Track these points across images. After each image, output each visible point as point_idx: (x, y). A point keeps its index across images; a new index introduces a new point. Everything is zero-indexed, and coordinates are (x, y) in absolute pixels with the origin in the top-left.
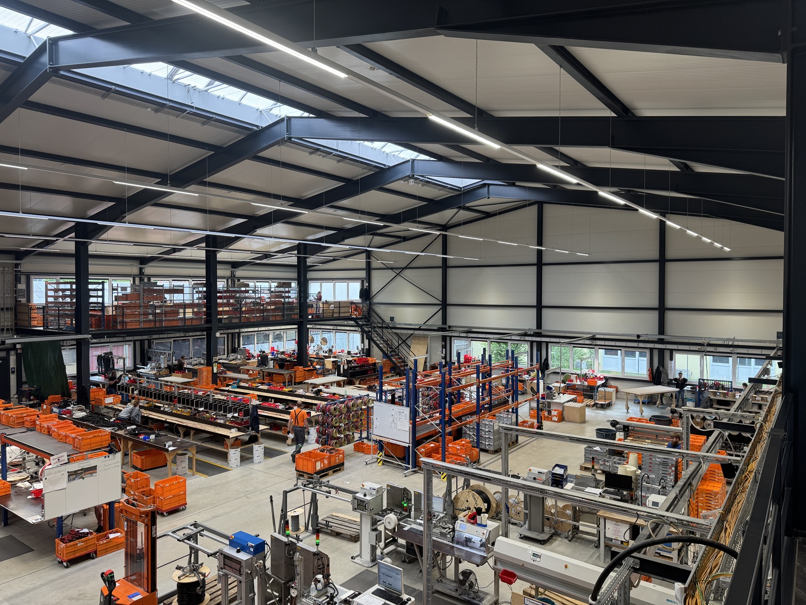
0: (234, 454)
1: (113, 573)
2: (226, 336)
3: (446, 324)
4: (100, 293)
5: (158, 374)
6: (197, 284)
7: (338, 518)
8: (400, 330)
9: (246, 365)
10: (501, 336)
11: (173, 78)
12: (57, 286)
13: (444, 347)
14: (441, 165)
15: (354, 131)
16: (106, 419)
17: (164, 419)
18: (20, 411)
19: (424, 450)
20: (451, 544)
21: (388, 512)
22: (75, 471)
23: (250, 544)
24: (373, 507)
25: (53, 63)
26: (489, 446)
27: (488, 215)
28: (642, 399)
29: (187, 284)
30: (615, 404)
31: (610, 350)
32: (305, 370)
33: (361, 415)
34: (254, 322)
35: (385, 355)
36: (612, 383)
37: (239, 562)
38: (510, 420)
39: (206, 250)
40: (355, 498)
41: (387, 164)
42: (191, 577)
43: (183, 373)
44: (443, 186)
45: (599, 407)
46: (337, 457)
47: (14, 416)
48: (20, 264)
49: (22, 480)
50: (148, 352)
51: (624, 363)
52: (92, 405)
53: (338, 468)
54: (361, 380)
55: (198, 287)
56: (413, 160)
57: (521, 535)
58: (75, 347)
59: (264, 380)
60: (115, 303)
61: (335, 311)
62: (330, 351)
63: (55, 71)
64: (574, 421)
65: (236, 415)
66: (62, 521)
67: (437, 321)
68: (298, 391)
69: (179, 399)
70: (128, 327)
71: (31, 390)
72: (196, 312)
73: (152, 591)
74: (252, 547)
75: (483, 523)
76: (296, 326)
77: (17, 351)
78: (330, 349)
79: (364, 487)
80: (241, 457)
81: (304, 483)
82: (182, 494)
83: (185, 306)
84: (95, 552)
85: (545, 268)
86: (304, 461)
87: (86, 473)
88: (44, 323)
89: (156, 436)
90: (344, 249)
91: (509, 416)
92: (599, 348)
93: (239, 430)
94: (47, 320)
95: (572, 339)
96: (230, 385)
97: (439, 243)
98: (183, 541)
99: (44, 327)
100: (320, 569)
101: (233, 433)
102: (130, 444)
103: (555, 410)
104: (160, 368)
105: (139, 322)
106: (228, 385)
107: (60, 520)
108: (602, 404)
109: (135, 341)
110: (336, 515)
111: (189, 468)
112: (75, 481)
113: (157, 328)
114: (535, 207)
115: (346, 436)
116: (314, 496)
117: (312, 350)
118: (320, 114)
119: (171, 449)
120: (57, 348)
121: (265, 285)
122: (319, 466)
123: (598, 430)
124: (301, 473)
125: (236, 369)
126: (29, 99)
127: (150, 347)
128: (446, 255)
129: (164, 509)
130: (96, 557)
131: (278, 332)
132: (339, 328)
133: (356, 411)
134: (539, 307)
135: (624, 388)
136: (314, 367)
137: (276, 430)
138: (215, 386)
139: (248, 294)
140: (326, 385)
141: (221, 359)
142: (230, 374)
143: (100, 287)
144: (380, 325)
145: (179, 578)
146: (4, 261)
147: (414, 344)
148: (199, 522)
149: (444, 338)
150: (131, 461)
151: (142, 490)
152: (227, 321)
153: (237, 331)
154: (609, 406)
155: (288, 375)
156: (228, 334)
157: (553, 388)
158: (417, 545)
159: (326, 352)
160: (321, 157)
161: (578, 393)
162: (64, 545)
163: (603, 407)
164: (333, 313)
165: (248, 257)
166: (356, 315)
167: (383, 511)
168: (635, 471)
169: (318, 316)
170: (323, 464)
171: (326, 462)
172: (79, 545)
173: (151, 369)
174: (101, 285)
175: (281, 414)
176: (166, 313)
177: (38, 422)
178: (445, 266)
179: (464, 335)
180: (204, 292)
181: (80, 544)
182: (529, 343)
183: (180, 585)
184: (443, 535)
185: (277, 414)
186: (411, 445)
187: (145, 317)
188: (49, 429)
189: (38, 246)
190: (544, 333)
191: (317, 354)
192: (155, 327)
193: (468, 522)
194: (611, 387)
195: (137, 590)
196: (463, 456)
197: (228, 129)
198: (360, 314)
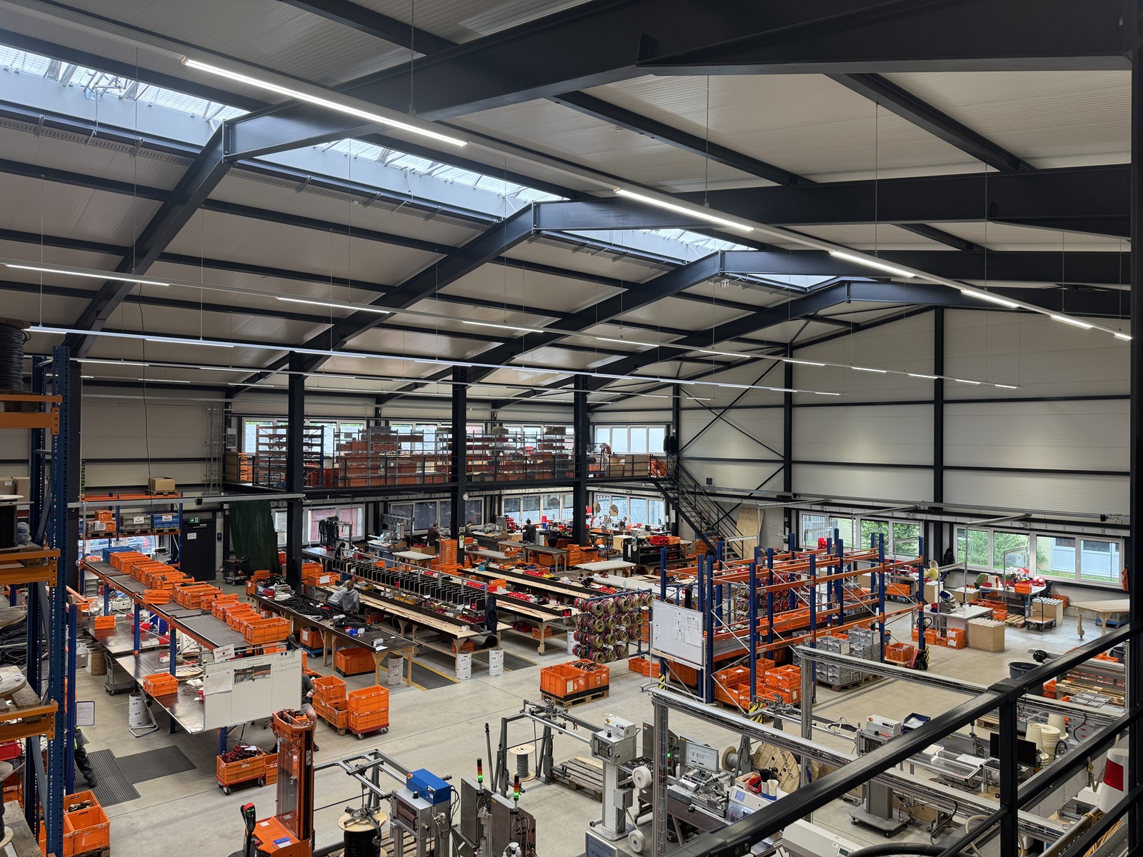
0: (464, 661)
1: (253, 807)
2: (482, 499)
3: (790, 491)
4: (318, 441)
5: (392, 547)
6: (441, 429)
7: (583, 765)
8: (720, 498)
9: (506, 539)
10: (874, 511)
11: (385, 159)
12: (273, 432)
13: (788, 524)
14: (764, 256)
15: (619, 216)
16: (311, 604)
17: (382, 608)
18: (200, 587)
19: (725, 677)
20: (723, 820)
21: (641, 763)
22: (243, 670)
23: (430, 788)
24: (619, 753)
25: (229, 151)
26: (834, 679)
27: (857, 327)
28: (1106, 620)
29: (429, 431)
30: (1062, 624)
31: (1064, 539)
32: (582, 550)
33: (638, 619)
34: (513, 481)
35: (699, 534)
36: (1060, 591)
37: (413, 811)
38: (870, 641)
39: (453, 385)
40: (595, 738)
41: (687, 260)
42: (362, 824)
43: (423, 546)
44: (777, 288)
45: (1033, 629)
46: (598, 676)
47: (189, 594)
48: (230, 403)
49: (194, 677)
50: (383, 517)
51: (1080, 560)
52: (305, 586)
53: (599, 692)
54: (656, 568)
55: (442, 434)
56: (723, 253)
57: (854, 819)
58: (286, 509)
59: (527, 562)
60: (337, 454)
61: (626, 468)
62: (622, 524)
63: (231, 161)
64: (985, 647)
65: (468, 607)
66: (227, 734)
67: (777, 485)
68: (562, 579)
69: (402, 581)
70: (352, 485)
71: (238, 562)
72: (440, 466)
73: (305, 838)
74: (432, 792)
75: (770, 794)
76: (572, 489)
77: (224, 512)
78: (621, 522)
79: (609, 724)
80: (474, 665)
81: (532, 709)
82: (383, 711)
83: (424, 458)
84: (264, 778)
85: (948, 409)
86: (551, 678)
87: (257, 673)
88: (253, 478)
89: (366, 630)
90: (638, 382)
91: (869, 636)
92: (1037, 535)
93: (472, 628)
94: (257, 474)
95: (990, 519)
96: (477, 566)
97: (780, 373)
98: (353, 774)
99: (253, 482)
100: (519, 834)
101: (463, 632)
102: (334, 638)
103: (953, 630)
104: (396, 539)
105: (366, 478)
106: (474, 566)
107: (224, 731)
108: (1038, 624)
109: (367, 503)
110: (582, 759)
111: (404, 676)
112: (242, 683)
113: (389, 486)
114: (931, 315)
115: (616, 647)
116: (547, 731)
117: (595, 522)
118: (575, 195)
119: (378, 649)
120: (265, 510)
121: (530, 431)
122: (571, 688)
123: (1012, 664)
124: (547, 695)
125: (492, 544)
126: (208, 197)
127: (386, 511)
128: (791, 388)
129: (359, 729)
130: (265, 784)
131: (552, 496)
132: (634, 492)
133: (631, 612)
134: (939, 468)
135: (1079, 601)
136: (596, 546)
137: (525, 632)
138: (460, 567)
139: (507, 443)
140: (603, 573)
141: (476, 530)
142: (484, 551)
143: (319, 432)
144: (692, 490)
145: (345, 823)
146: (212, 400)
147: (742, 518)
148: (381, 751)
149: (788, 512)
150: (335, 663)
151: (334, 701)
152: (478, 480)
153: (497, 492)
154: (1050, 627)
155: (558, 556)
156: (485, 497)
157: (951, 596)
158: (676, 818)
159: (616, 526)
160: (590, 254)
161: (998, 604)
162: (225, 764)
163: (1039, 629)
164: (624, 471)
165: (512, 394)
166: (657, 474)
167: (635, 761)
168: (1058, 736)
169: (602, 474)
170: (578, 684)
171: (581, 682)
172: (243, 767)
173: (385, 540)
174: (320, 430)
175: (532, 610)
176: (400, 467)
177: (213, 604)
178: (789, 404)
179: (818, 508)
180: (450, 440)
181: (245, 765)
182: (922, 524)
183: (348, 835)
184: (712, 805)
185: (528, 609)
186: (704, 668)
187: (375, 471)
188: (224, 612)
189: (249, 381)
190: (946, 509)
191: (604, 528)
192: (386, 486)
193: (749, 789)
194: (1056, 597)
195: (287, 834)
196: (786, 690)
197: (460, 224)
198: (662, 474)
